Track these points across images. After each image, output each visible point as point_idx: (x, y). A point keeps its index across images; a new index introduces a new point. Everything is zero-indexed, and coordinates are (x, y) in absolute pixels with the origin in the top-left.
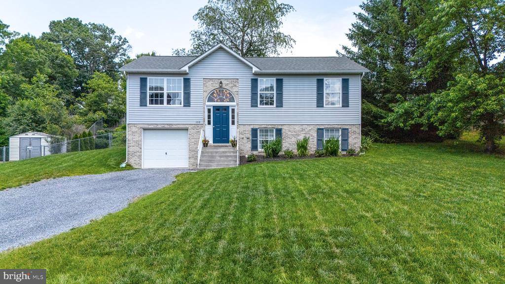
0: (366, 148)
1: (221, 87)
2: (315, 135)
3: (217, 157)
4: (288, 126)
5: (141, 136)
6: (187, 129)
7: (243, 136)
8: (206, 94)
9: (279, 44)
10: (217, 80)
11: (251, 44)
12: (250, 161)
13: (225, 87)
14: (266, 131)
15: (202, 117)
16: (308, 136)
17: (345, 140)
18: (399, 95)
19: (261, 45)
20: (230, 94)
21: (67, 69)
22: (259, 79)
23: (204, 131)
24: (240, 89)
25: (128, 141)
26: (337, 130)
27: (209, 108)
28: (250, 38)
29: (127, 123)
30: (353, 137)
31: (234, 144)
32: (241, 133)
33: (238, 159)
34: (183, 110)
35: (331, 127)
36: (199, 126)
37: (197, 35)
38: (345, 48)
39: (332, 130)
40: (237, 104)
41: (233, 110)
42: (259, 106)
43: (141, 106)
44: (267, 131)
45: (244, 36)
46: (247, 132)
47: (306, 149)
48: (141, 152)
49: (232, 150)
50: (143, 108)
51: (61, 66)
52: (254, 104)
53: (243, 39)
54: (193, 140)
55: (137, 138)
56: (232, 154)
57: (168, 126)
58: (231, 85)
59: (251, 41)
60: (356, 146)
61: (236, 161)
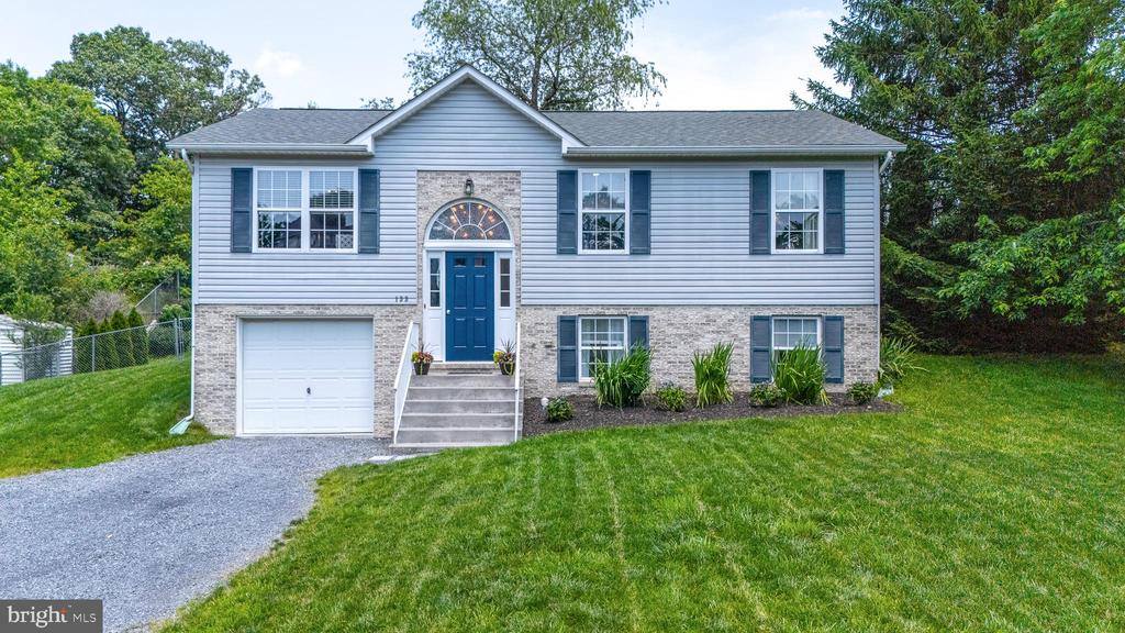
0: (895, 375)
1: (468, 195)
2: (746, 336)
3: (456, 408)
4: (666, 310)
5: (233, 339)
6: (369, 320)
7: (533, 340)
8: (425, 216)
9: (625, 86)
10: (457, 175)
11: (555, 84)
12: (555, 420)
13: (481, 197)
14: (599, 324)
15: (414, 282)
16: (725, 340)
17: (834, 350)
18: (984, 219)
19: (579, 89)
20: (495, 214)
21: (103, 149)
22: (581, 171)
23: (419, 325)
24: (523, 200)
25: (197, 355)
26: (811, 321)
27: (435, 256)
28: (553, 69)
29: (195, 301)
30: (858, 341)
31: (507, 368)
32: (527, 331)
33: (518, 414)
34: (358, 263)
35: (794, 312)
36: (407, 310)
37: (421, 65)
38: (814, 86)
39: (795, 321)
40: (518, 246)
41: (505, 264)
42: (580, 251)
43: (234, 251)
44: (602, 324)
45: (538, 65)
46: (545, 328)
47: (721, 381)
48: (234, 388)
49: (501, 385)
50: (241, 259)
51: (91, 143)
52: (566, 246)
53: (536, 73)
54: (386, 353)
55: (221, 346)
56: (501, 398)
57: (315, 312)
58: (498, 190)
59: (556, 79)
60: (867, 367)
61: (511, 421)
